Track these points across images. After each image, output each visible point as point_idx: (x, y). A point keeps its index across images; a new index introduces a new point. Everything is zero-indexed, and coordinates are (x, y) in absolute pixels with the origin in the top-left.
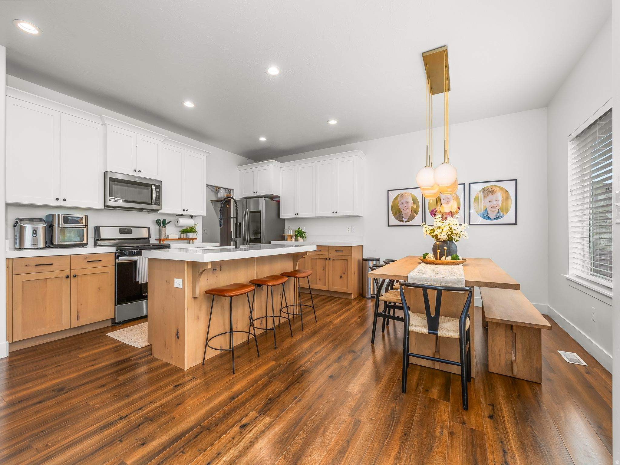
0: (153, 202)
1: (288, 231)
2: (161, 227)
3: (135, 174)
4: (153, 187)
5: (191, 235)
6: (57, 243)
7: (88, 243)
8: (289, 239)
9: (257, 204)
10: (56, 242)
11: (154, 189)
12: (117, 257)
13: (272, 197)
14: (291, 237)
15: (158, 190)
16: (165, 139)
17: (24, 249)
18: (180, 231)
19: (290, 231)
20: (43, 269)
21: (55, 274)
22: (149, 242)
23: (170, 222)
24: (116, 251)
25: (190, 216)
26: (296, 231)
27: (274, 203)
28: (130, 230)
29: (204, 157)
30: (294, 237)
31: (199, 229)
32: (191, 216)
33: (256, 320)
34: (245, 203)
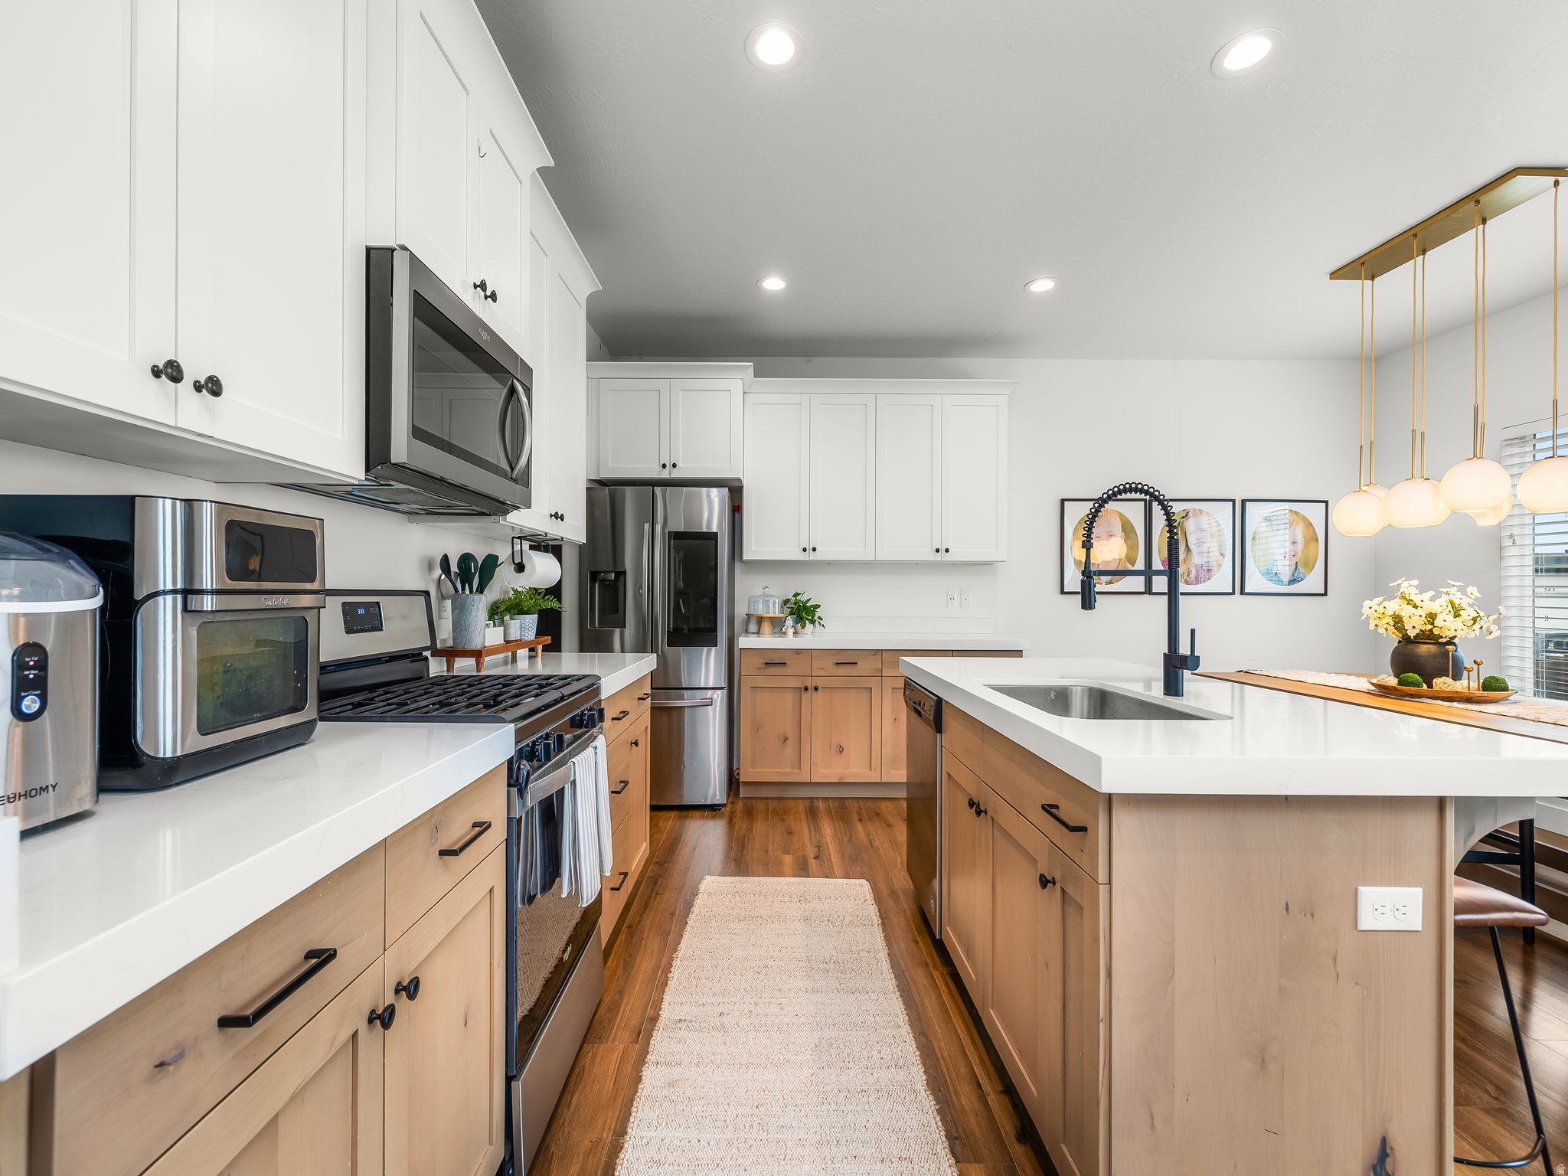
0: (519, 469)
4: (521, 393)
8: (766, 627)
11: (524, 402)
28: (376, 610)
30: (790, 622)
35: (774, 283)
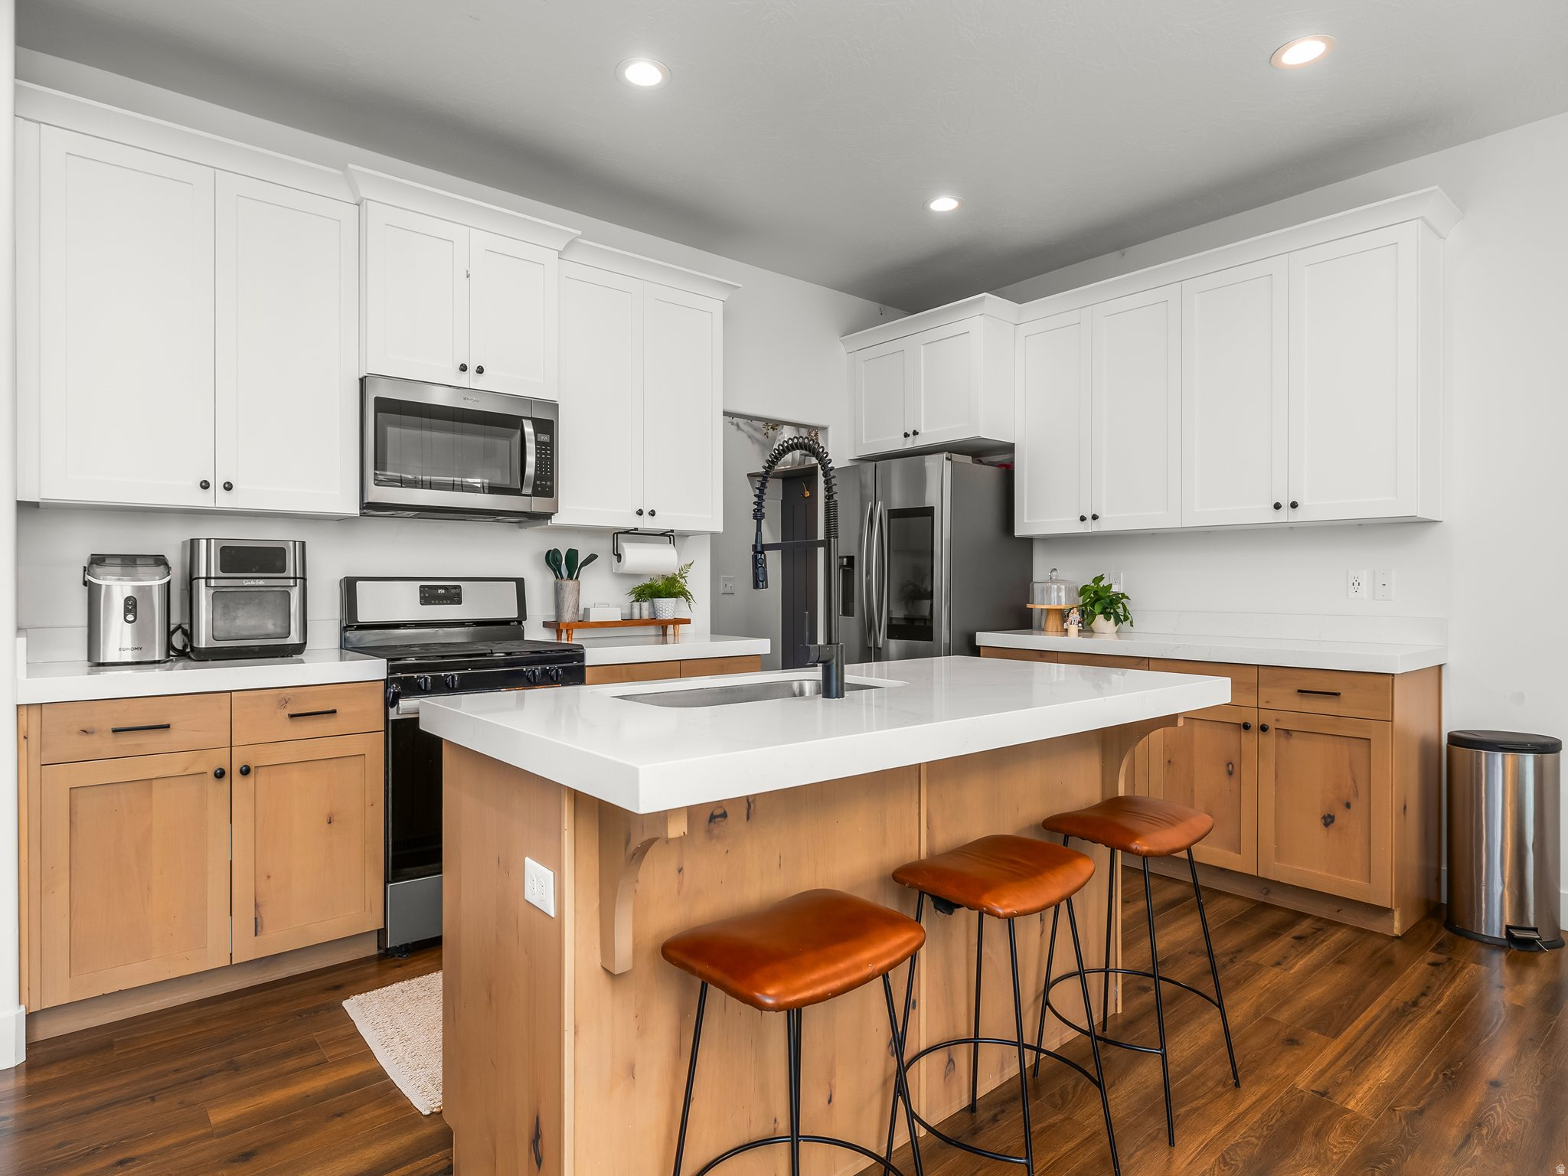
0: (528, 486)
1: (1048, 591)
2: (562, 578)
3: (468, 380)
4: (529, 429)
5: (667, 608)
6: (203, 644)
7: (305, 643)
8: (1052, 622)
9: (918, 480)
10: (203, 640)
11: (529, 434)
12: (391, 702)
13: (978, 451)
14: (1063, 615)
15: (545, 438)
16: (572, 244)
17: (104, 664)
18: (631, 593)
19: (1059, 590)
20: (138, 745)
21: (178, 764)
22: (519, 635)
23: (592, 558)
24: (388, 674)
25: (663, 534)
26: (1084, 591)
27: (987, 475)
28: (457, 591)
29: (714, 306)
30: (1075, 616)
31: (699, 583)
32: (669, 536)
33: (923, 1060)
34: (869, 478)
35: (944, 204)
